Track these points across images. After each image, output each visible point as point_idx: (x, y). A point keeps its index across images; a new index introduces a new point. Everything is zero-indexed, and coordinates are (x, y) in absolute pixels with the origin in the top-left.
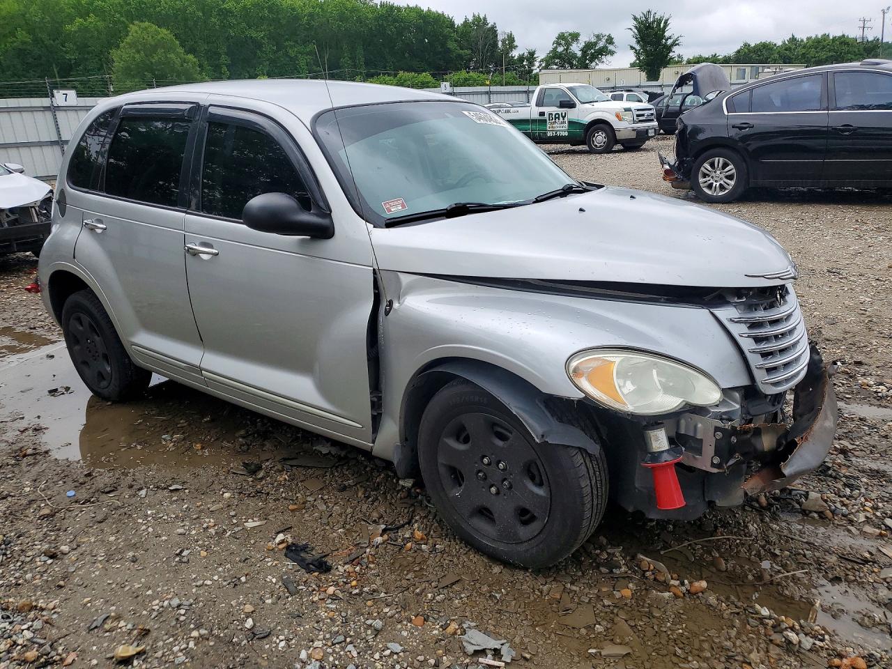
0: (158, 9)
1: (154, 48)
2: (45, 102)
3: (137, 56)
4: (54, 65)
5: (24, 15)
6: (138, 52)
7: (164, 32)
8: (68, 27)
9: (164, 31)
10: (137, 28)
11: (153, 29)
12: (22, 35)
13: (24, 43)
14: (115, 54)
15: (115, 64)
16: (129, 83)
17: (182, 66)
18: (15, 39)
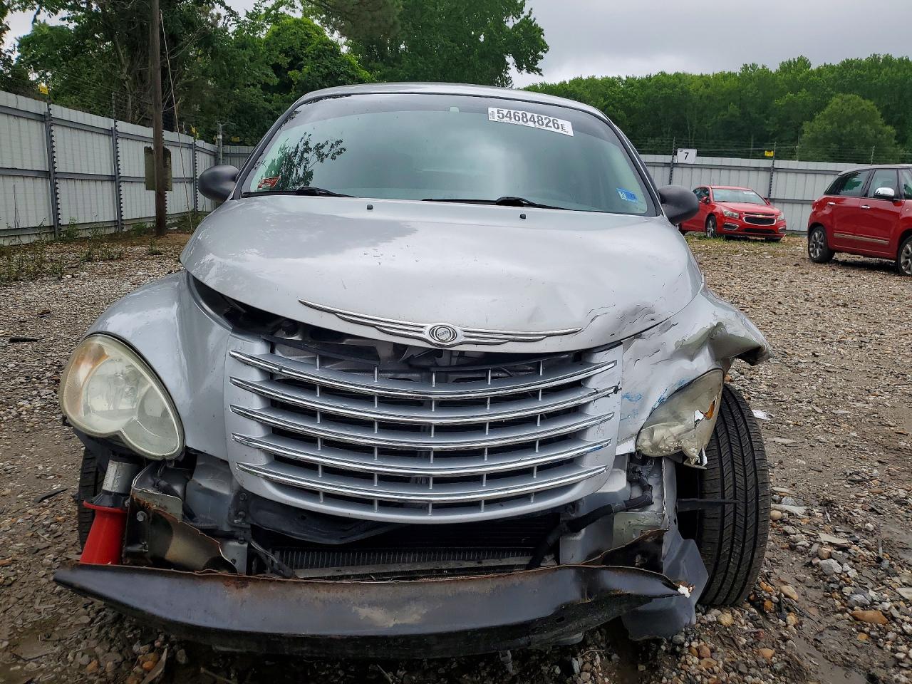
0: (874, 81)
1: (850, 120)
2: (668, 159)
3: (829, 127)
4: (753, 136)
5: (740, 91)
6: (832, 123)
7: (868, 104)
8: (776, 102)
9: (868, 102)
10: (839, 100)
11: (856, 101)
12: (733, 109)
13: (733, 116)
14: (806, 126)
15: (805, 135)
16: (810, 153)
17: (876, 137)
18: (726, 112)
